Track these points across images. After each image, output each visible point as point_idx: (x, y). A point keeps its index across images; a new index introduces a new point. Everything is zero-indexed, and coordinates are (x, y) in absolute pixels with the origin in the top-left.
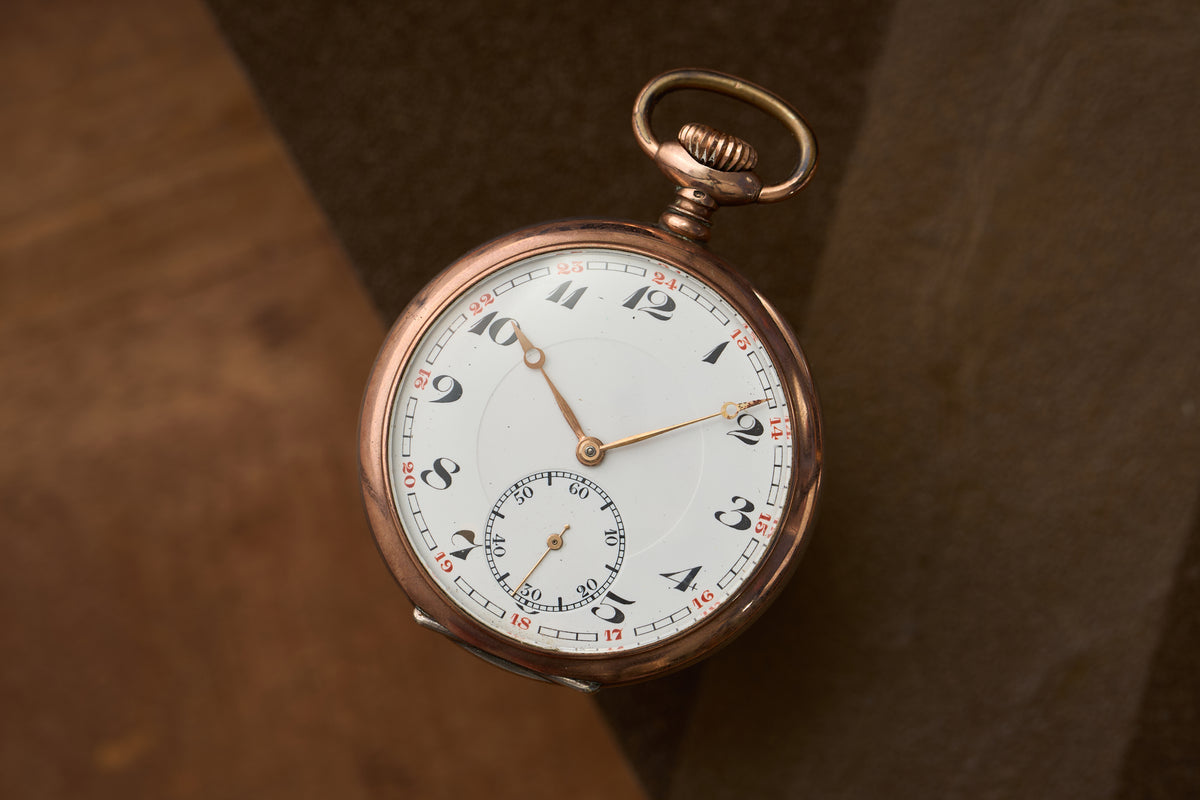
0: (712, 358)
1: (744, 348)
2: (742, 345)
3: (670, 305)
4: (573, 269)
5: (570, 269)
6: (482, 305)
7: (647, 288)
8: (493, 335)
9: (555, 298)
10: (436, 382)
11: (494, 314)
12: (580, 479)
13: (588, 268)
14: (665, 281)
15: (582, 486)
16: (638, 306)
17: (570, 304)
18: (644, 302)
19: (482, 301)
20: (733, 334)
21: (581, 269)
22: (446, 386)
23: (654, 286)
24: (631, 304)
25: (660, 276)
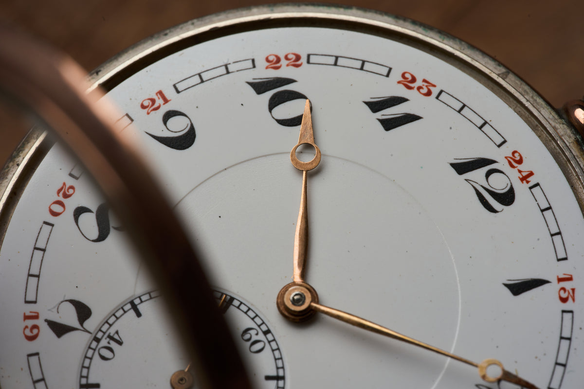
0: (518, 288)
1: (564, 300)
2: (564, 295)
3: (507, 198)
4: (419, 88)
5: (416, 85)
6: (284, 62)
7: (493, 162)
8: (273, 103)
9: (375, 106)
10: (169, 115)
11: (290, 81)
12: (264, 328)
13: (437, 98)
14: (520, 167)
15: (261, 337)
16: (469, 175)
17: (389, 124)
18: (478, 175)
19: (286, 58)
20: (561, 276)
21: (429, 93)
22: (178, 126)
23: (502, 165)
24: (462, 168)
25: (518, 158)
